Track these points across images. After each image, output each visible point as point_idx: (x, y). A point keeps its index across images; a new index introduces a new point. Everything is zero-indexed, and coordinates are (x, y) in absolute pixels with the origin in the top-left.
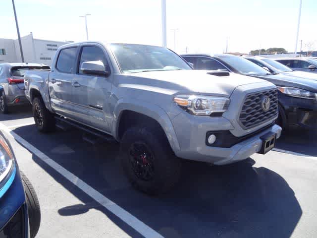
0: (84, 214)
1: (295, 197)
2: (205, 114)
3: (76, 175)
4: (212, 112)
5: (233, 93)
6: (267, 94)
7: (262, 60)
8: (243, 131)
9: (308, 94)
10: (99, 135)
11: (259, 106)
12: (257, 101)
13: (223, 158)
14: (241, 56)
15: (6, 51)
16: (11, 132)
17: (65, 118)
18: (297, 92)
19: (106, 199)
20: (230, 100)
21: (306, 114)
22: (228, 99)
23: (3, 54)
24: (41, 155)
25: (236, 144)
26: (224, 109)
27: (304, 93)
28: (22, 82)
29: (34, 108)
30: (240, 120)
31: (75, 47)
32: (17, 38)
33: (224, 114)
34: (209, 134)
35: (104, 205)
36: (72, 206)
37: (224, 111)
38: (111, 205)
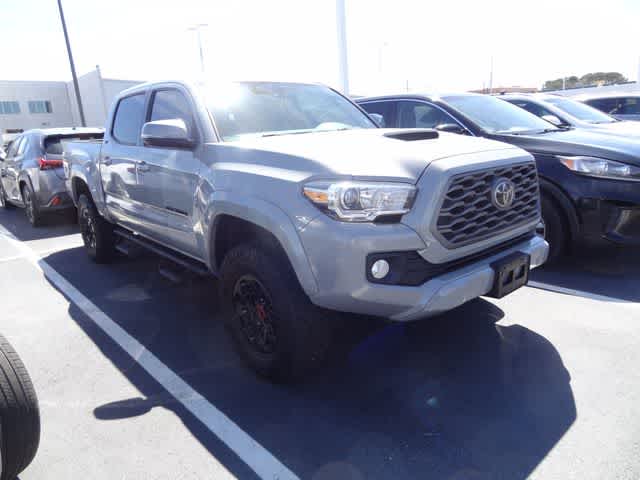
0: (141, 417)
1: (569, 387)
2: (363, 218)
3: (142, 342)
4: (379, 213)
5: (423, 175)
6: (508, 175)
7: (549, 101)
8: (447, 251)
9: (625, 170)
10: (186, 264)
11: (485, 198)
12: (480, 189)
13: (407, 308)
14: (503, 93)
15: (53, 106)
16: (40, 262)
17: (135, 233)
18: (601, 168)
19: (189, 389)
20: (417, 191)
21: (624, 212)
22: (413, 188)
23: (48, 111)
24: (85, 304)
25: (431, 278)
26: (405, 207)
27: (617, 169)
28: (59, 165)
29: (80, 215)
30: (439, 229)
31: (142, 93)
32: (70, 79)
33: (404, 217)
34: (372, 258)
35: (182, 401)
36: (121, 402)
37: (404, 212)
38: (195, 401)
